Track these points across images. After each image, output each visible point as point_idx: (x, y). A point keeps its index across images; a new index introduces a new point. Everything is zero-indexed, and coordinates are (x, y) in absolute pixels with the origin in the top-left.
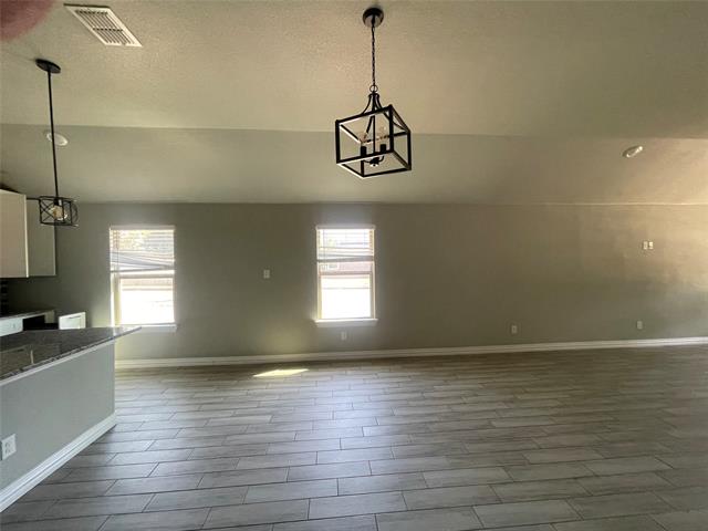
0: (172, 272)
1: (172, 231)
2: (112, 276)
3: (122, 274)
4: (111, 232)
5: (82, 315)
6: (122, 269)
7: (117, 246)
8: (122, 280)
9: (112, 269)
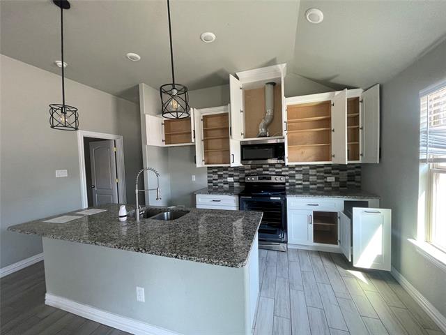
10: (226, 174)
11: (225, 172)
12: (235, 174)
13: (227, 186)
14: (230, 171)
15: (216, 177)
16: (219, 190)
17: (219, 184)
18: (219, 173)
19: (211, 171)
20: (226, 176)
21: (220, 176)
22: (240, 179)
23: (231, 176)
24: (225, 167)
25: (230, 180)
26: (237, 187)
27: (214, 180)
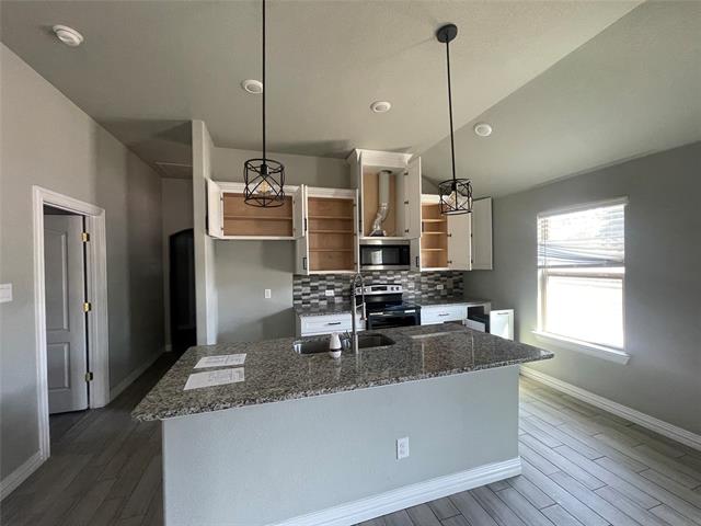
0: (621, 270)
1: (622, 207)
2: (540, 272)
3: (550, 270)
4: (539, 221)
5: (511, 312)
6: (551, 264)
7: (545, 237)
8: (550, 278)
9: (539, 264)
10: (324, 285)
11: (321, 282)
12: (337, 285)
13: (324, 303)
14: (329, 281)
15: (308, 290)
16: (313, 310)
17: (312, 301)
18: (312, 284)
19: (299, 281)
20: (323, 288)
21: (314, 289)
22: (344, 291)
23: (331, 287)
24: (322, 275)
25: (330, 293)
26: (340, 304)
27: (304, 295)
